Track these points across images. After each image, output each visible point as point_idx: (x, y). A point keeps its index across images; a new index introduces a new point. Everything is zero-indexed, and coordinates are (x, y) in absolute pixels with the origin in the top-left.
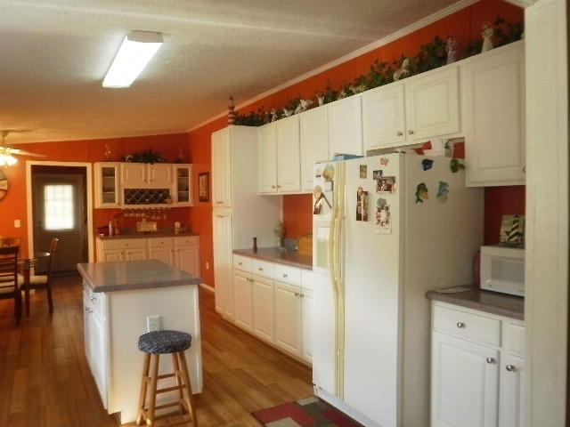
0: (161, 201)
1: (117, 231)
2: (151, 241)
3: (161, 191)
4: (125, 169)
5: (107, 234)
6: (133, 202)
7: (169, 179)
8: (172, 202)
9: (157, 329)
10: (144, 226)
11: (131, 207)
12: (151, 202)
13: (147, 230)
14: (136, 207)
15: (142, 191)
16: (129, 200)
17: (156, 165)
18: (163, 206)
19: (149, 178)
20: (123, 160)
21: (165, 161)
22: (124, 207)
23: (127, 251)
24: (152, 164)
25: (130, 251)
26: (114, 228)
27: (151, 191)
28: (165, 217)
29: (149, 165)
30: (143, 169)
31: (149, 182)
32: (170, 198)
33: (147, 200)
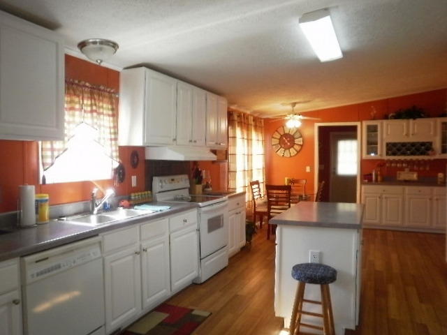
0: (423, 153)
1: (379, 178)
2: (408, 189)
3: (423, 144)
4: (388, 125)
5: (370, 180)
6: (394, 154)
7: (432, 133)
8: (434, 154)
9: (317, 261)
10: (404, 175)
11: (392, 158)
12: (412, 154)
13: (407, 179)
14: (396, 158)
15: (404, 145)
16: (390, 152)
17: (419, 121)
18: (426, 158)
19: (411, 132)
20: (386, 117)
21: (428, 116)
22: (385, 157)
23: (384, 196)
24: (414, 118)
25: (387, 196)
26: (376, 176)
27: (413, 144)
28: (428, 168)
29: (411, 121)
30: (405, 124)
31: (411, 136)
32: (433, 150)
33: (408, 152)
